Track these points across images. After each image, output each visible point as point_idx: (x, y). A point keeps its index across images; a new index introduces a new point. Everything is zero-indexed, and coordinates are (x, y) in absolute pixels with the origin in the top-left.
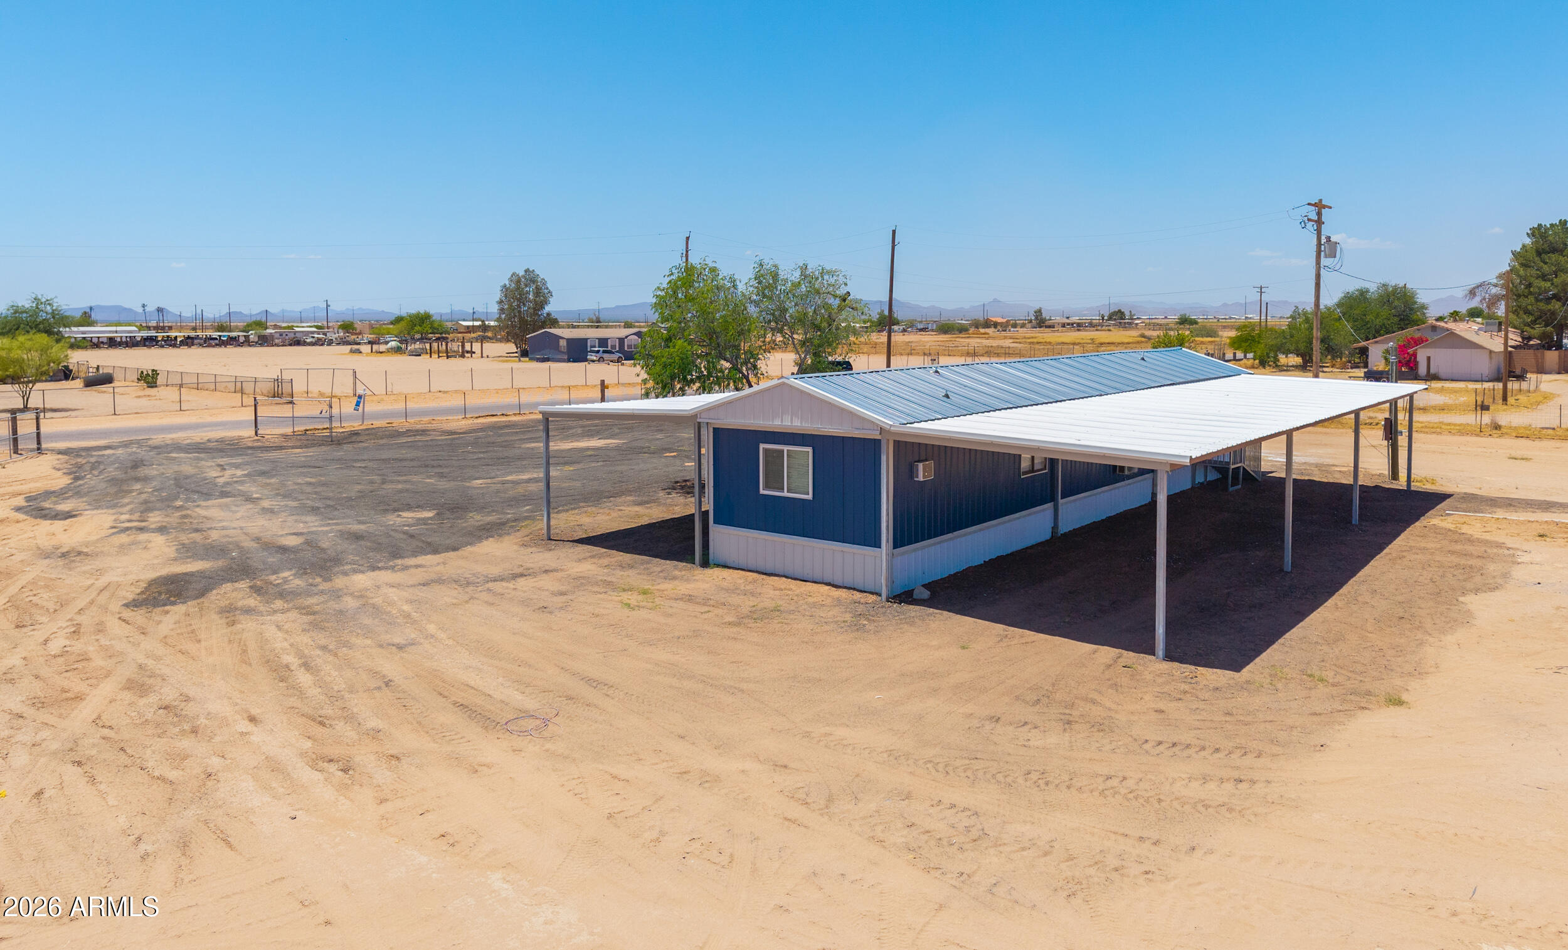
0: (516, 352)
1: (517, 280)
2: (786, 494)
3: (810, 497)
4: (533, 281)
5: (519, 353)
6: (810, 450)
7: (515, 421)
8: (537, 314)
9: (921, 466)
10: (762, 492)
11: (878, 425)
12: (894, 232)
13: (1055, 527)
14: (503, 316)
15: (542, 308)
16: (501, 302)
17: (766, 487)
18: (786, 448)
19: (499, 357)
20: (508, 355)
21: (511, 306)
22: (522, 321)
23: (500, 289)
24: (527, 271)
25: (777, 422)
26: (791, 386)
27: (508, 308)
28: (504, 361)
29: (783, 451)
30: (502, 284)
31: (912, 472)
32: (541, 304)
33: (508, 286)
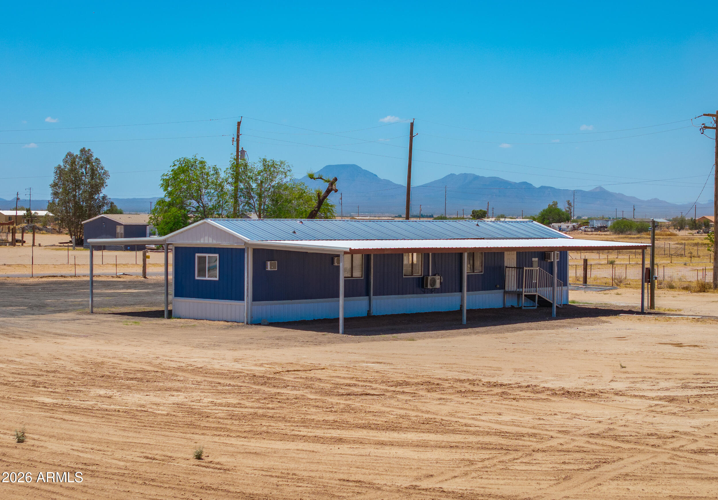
0: (71, 242)
1: (71, 159)
2: (207, 278)
3: (217, 279)
4: (88, 161)
5: (74, 241)
6: (217, 255)
7: (71, 281)
8: (93, 198)
9: (269, 263)
10: (197, 278)
11: (243, 241)
12: (412, 124)
13: (369, 311)
14: (57, 200)
15: (98, 191)
16: (55, 185)
17: (199, 276)
18: (207, 255)
19: (52, 246)
20: (62, 245)
21: (66, 190)
22: (77, 207)
23: (54, 170)
24: (83, 151)
25: (202, 241)
26: (208, 223)
27: (62, 192)
28: (57, 250)
29: (205, 257)
30: (56, 165)
31: (265, 266)
32: (96, 188)
33: (63, 167)
